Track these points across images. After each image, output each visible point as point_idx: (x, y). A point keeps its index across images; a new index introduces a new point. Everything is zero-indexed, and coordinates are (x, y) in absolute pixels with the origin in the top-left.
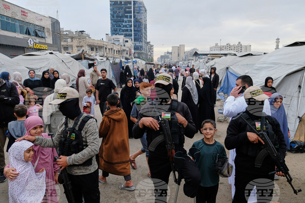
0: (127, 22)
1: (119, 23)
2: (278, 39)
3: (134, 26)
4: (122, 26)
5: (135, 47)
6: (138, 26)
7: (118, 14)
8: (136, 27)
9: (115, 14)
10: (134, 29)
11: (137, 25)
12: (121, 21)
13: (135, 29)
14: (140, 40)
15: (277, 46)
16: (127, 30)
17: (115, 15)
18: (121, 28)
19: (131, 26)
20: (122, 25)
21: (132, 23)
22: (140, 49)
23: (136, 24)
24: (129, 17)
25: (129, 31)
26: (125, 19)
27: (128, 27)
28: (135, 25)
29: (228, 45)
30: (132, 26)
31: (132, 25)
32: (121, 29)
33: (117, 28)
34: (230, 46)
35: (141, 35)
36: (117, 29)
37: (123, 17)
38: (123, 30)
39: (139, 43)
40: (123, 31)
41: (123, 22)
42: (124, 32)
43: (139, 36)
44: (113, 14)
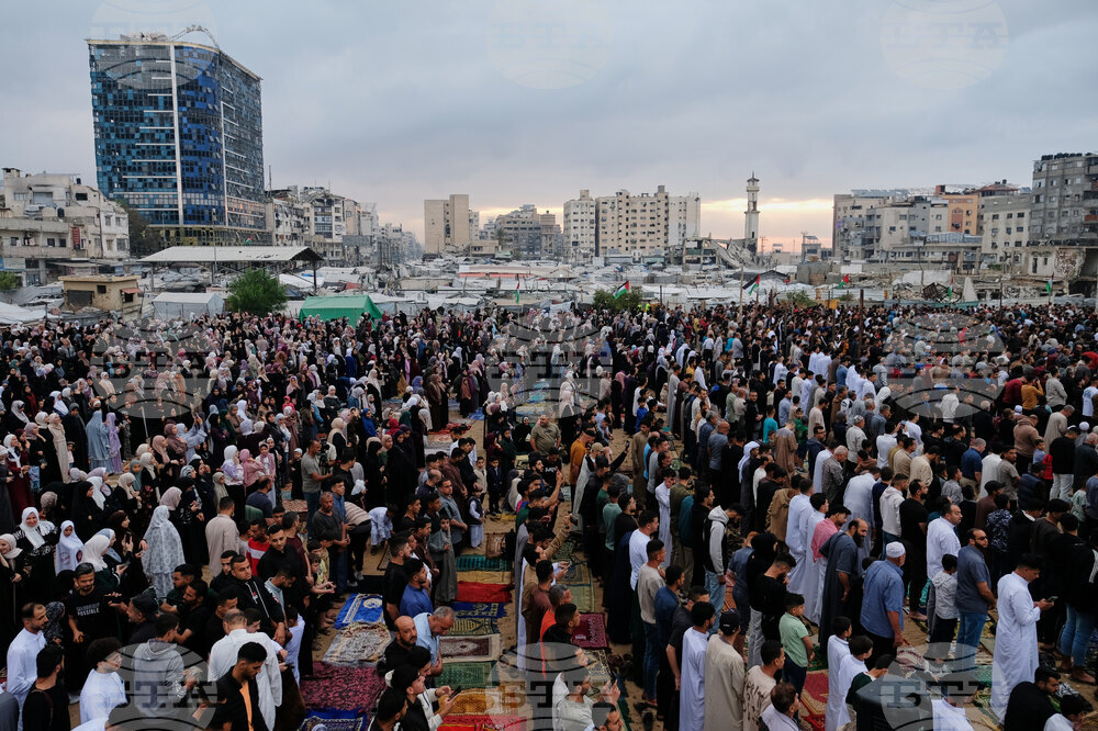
0: (157, 121)
1: (127, 125)
2: (754, 180)
3: (182, 136)
4: (137, 136)
5: (190, 212)
6: (198, 137)
7: (120, 91)
8: (190, 142)
9: (110, 91)
10: (181, 147)
11: (194, 131)
12: (135, 116)
13: (186, 147)
14: (210, 187)
15: (752, 204)
16: (157, 152)
17: (110, 96)
18: (133, 142)
19: (170, 136)
20: (138, 130)
21: (172, 125)
22: (207, 218)
23: (189, 130)
24: (161, 103)
25: (164, 152)
26: (149, 112)
27: (158, 141)
28: (185, 131)
29: (621, 198)
30: (173, 137)
31: (173, 131)
32: (134, 147)
33: (118, 141)
34: (627, 200)
35: (213, 170)
36: (119, 146)
37: (141, 104)
38: (143, 151)
39: (206, 197)
40: (142, 153)
41: (142, 120)
42: (144, 158)
43: (204, 170)
44: (101, 92)
